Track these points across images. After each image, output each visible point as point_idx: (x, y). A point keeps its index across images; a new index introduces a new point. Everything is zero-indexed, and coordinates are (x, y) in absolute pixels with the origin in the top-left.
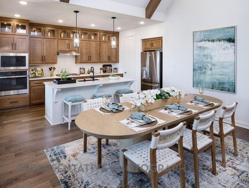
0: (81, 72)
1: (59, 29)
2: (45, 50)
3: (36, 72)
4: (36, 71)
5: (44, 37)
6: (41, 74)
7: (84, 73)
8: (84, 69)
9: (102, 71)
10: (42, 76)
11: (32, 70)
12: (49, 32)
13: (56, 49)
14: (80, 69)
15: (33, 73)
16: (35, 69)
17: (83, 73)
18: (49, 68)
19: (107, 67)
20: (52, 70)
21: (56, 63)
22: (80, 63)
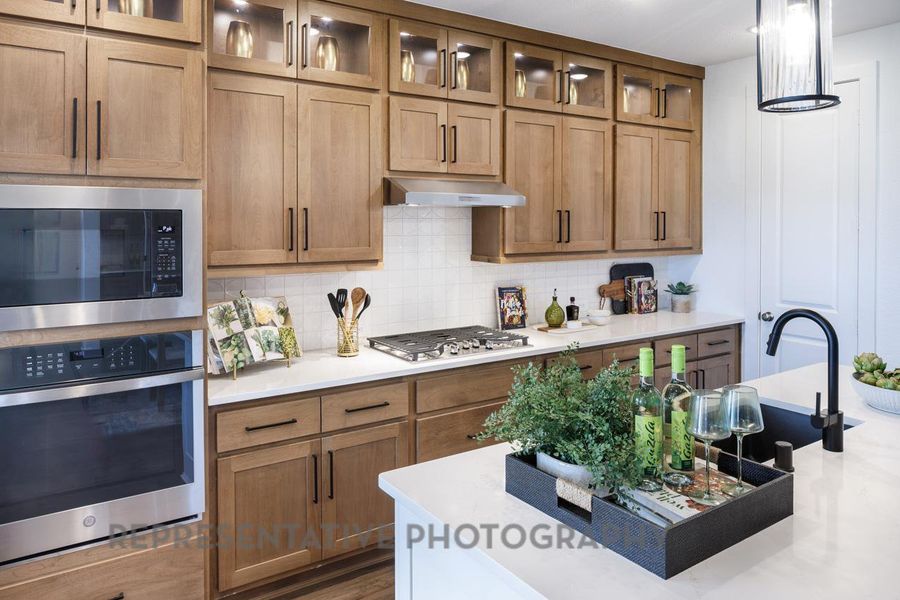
0: (503, 314)
1: (395, 23)
2: (306, 168)
3: (250, 333)
4: (247, 325)
5: (303, 74)
6: (281, 346)
7: (523, 318)
8: (519, 294)
9: (607, 302)
10: (287, 355)
11: (224, 318)
12: (330, 46)
13: (379, 161)
14: (502, 292)
15: (226, 341)
16: (240, 308)
17: (516, 321)
18: (330, 296)
19: (636, 281)
20: (349, 311)
21: (375, 262)
22: (513, 256)
